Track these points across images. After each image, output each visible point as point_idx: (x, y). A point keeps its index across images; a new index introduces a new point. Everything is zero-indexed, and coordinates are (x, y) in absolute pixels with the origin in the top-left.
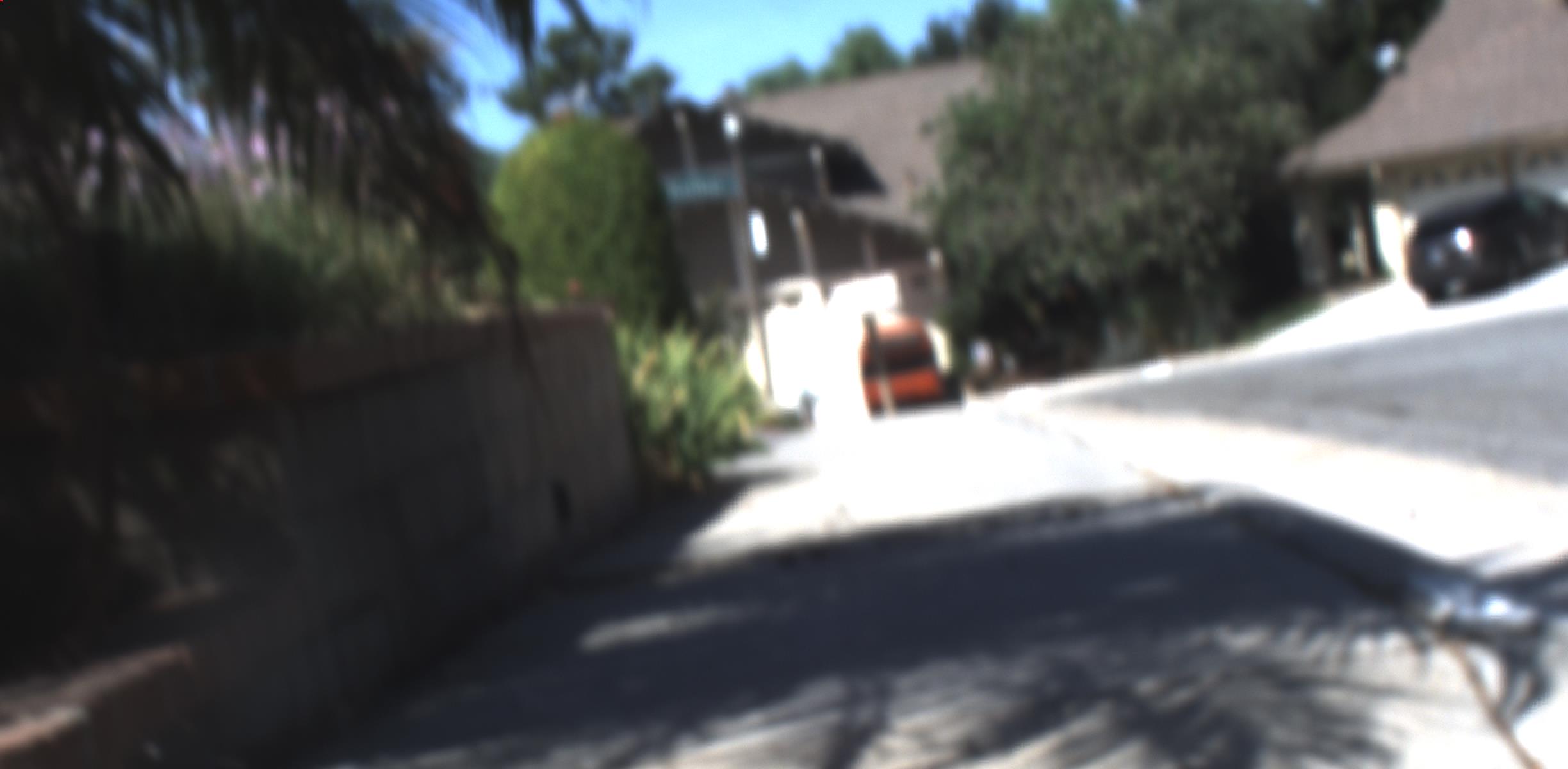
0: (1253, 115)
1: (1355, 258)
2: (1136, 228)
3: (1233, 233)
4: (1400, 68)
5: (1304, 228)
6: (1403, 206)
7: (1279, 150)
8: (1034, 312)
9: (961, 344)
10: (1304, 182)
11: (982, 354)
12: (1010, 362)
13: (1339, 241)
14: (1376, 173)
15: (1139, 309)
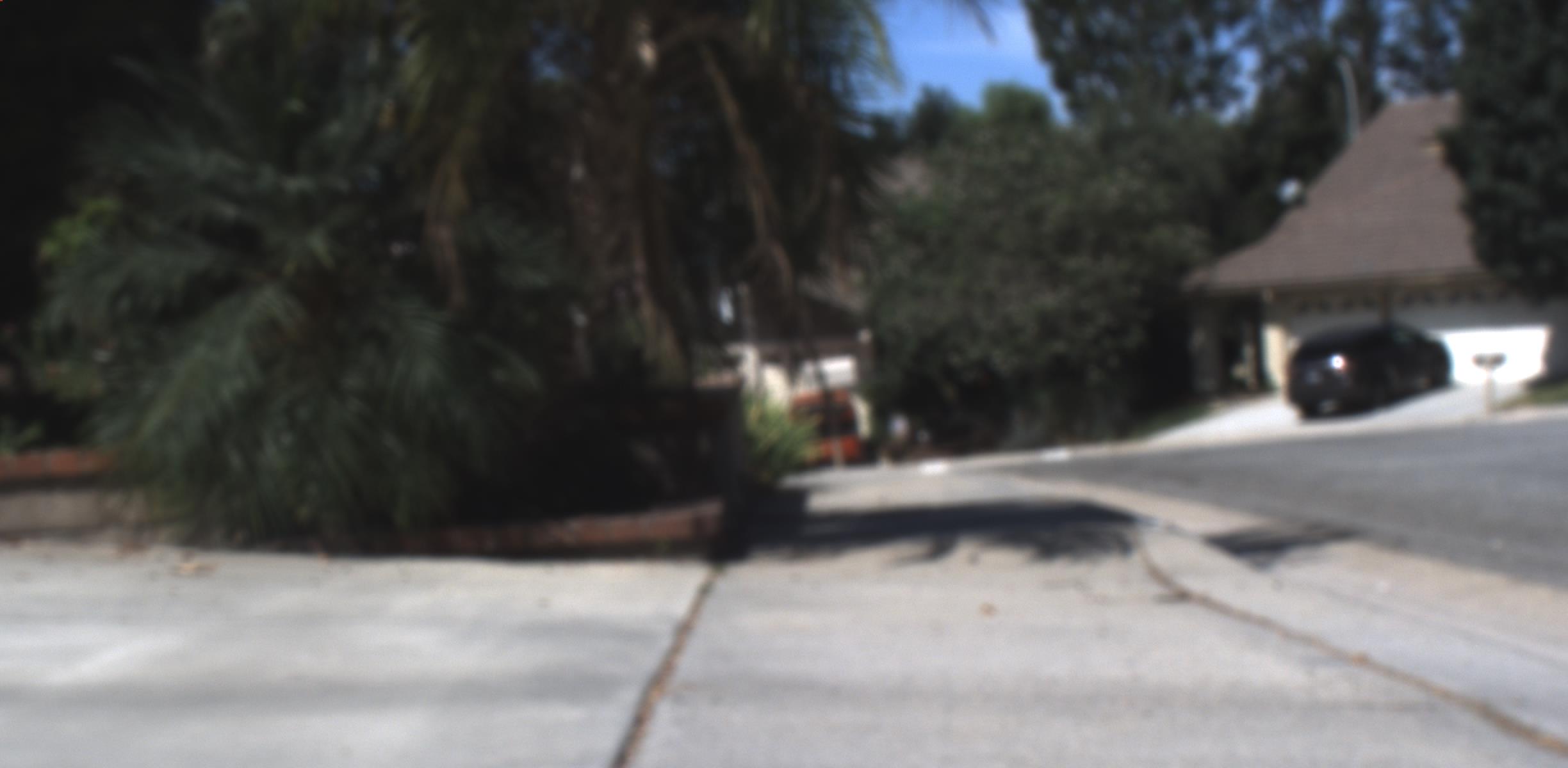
0: (1163, 234)
1: (1243, 371)
2: (1049, 326)
3: (1135, 338)
4: (1299, 201)
5: (1200, 339)
6: (1289, 328)
7: (1183, 267)
8: (949, 392)
9: (881, 415)
10: (1204, 298)
11: (899, 426)
12: (924, 436)
13: (1230, 353)
14: (1268, 297)
15: (1044, 398)
